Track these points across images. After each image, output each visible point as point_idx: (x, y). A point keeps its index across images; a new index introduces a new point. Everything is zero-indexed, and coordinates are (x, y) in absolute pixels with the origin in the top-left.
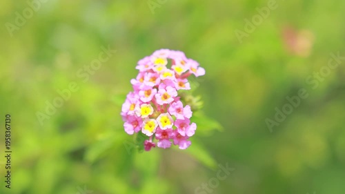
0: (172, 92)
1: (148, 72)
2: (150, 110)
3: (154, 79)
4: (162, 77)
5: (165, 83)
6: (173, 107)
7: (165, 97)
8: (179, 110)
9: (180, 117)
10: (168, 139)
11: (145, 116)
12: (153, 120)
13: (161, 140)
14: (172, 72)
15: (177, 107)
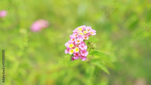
0: (81, 40)
1: (75, 32)
2: (73, 46)
3: (77, 35)
4: (79, 35)
5: (80, 36)
6: (81, 45)
7: (79, 41)
8: (82, 46)
9: (82, 49)
10: (78, 57)
11: (71, 47)
12: (73, 49)
13: (75, 57)
14: (83, 33)
15: (82, 45)
